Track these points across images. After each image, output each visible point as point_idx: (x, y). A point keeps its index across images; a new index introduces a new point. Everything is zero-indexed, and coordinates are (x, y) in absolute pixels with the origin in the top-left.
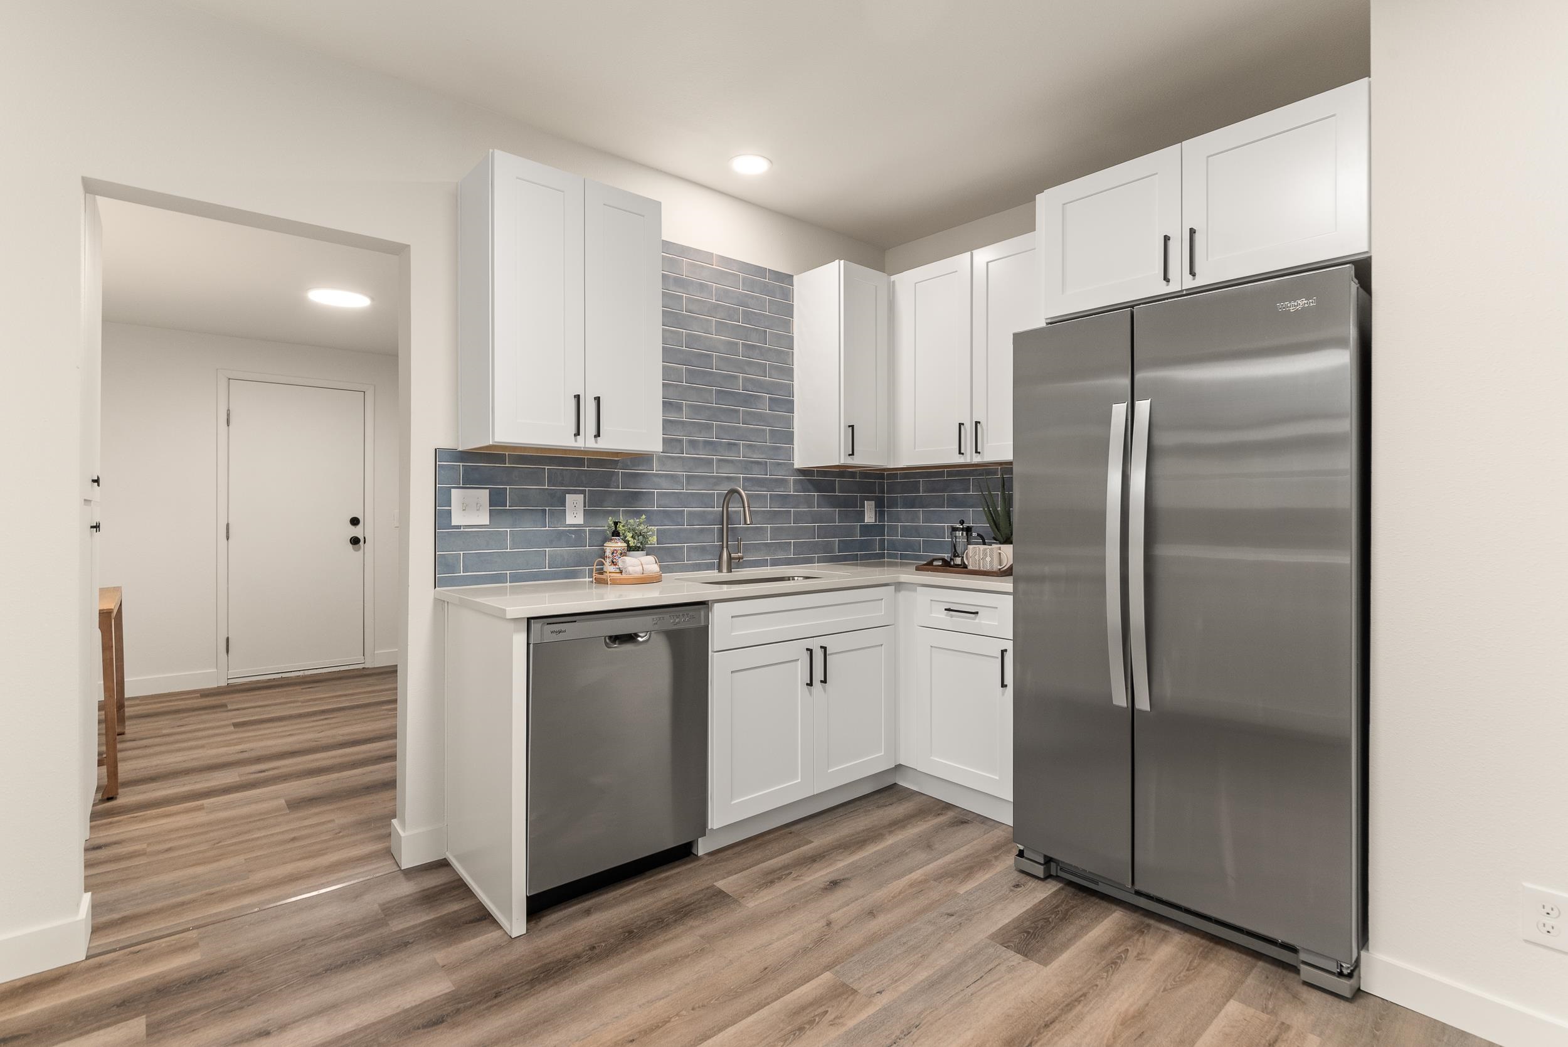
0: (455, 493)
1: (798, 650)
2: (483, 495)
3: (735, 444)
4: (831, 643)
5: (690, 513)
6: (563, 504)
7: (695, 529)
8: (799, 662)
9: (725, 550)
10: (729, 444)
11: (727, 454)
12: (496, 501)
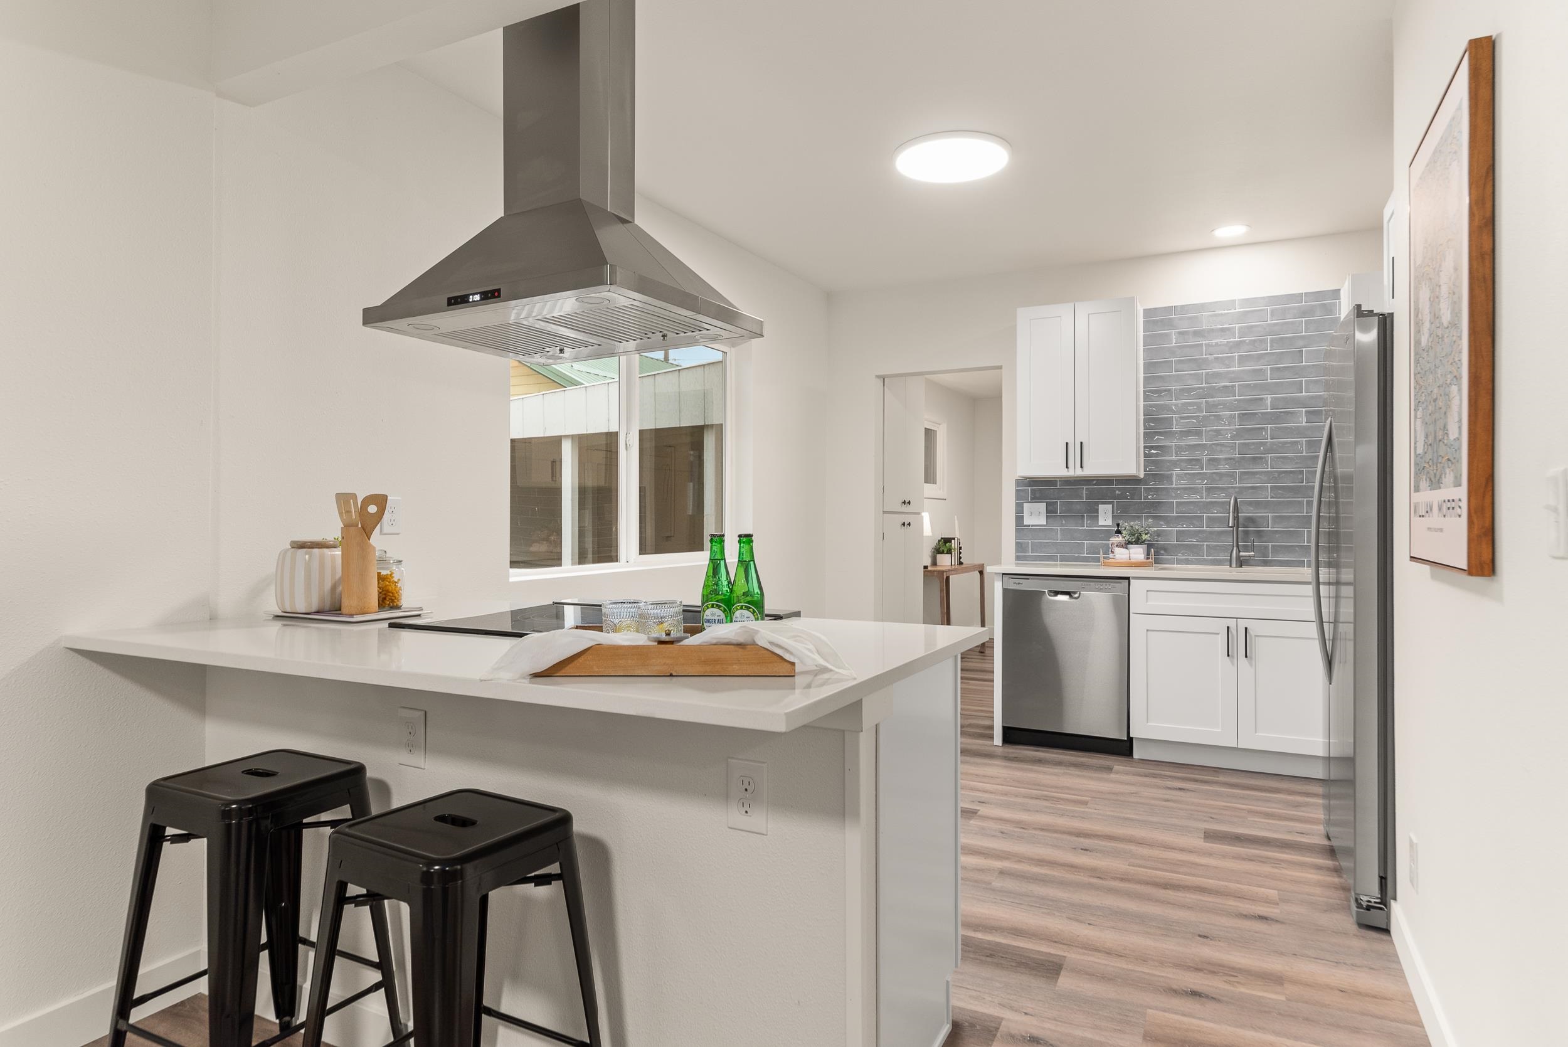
0: (1025, 505)
1: (1220, 626)
2: (1042, 507)
3: (1261, 458)
4: (1255, 627)
5: (1208, 517)
6: (1097, 511)
7: (1215, 531)
8: (1220, 635)
9: (1235, 548)
10: (1254, 458)
11: (1251, 466)
12: (1051, 510)
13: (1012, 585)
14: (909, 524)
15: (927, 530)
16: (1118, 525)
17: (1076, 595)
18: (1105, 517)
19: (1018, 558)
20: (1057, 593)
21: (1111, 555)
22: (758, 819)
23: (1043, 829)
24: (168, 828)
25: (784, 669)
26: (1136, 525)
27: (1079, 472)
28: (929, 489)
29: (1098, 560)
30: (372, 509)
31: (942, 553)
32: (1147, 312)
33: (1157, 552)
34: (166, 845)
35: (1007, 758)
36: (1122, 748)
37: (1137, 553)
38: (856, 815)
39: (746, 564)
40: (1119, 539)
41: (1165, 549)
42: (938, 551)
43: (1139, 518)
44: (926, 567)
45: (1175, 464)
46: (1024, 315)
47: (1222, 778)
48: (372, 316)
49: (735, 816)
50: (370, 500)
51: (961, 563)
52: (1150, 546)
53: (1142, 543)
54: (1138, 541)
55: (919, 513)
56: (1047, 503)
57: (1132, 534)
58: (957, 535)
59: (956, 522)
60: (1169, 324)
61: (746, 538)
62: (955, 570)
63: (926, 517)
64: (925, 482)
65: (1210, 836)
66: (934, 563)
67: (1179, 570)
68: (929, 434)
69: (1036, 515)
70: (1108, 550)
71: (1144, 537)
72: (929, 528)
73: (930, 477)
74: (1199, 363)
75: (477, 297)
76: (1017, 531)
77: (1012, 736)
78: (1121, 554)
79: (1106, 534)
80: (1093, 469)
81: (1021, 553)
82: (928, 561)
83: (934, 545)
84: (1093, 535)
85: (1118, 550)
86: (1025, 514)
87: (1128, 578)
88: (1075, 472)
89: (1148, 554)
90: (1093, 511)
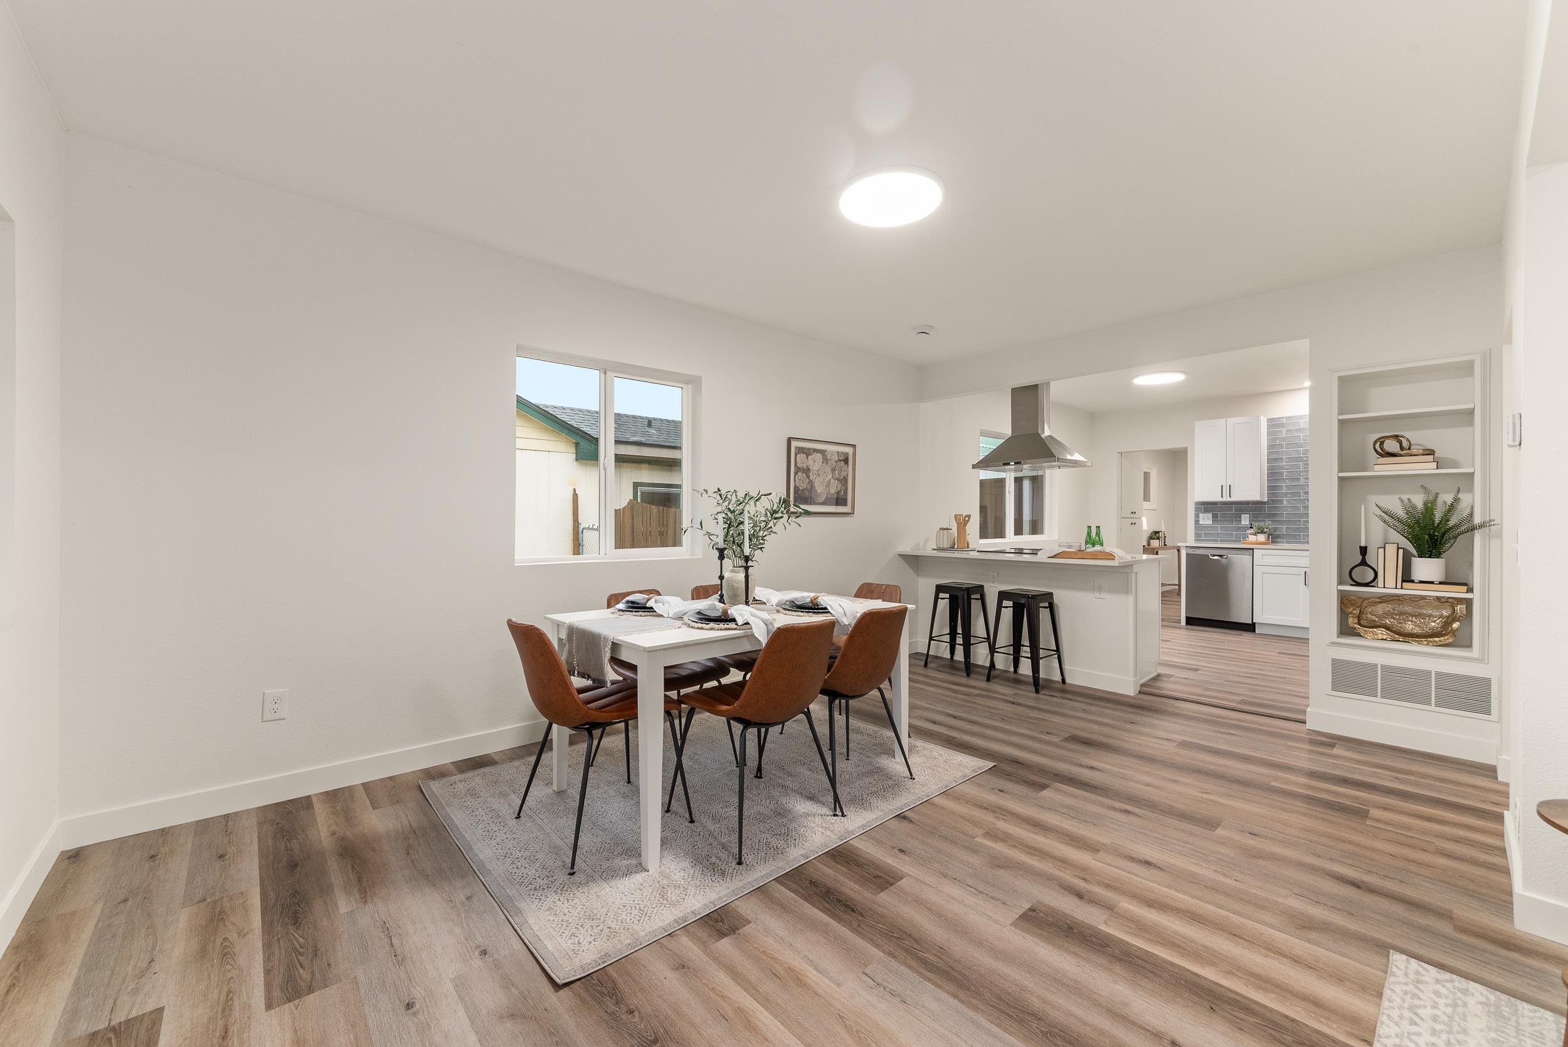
13: (1191, 551)
14: (1135, 524)
15: (1145, 526)
16: (1251, 524)
17: (1225, 557)
18: (1245, 520)
19: (1196, 540)
20: (1214, 556)
21: (1247, 539)
22: (1103, 595)
23: (1200, 646)
24: (940, 594)
25: (1113, 557)
26: (1262, 524)
27: (1229, 499)
28: (1146, 505)
29: (1240, 541)
30: (967, 519)
31: (1154, 539)
32: (1269, 420)
33: (1274, 538)
34: (939, 600)
35: (1187, 629)
36: (1250, 628)
37: (1262, 538)
38: (1131, 592)
39: (1098, 534)
40: (1252, 531)
41: (1278, 536)
42: (1151, 538)
43: (1265, 521)
44: (1144, 546)
45: (1285, 494)
46: (1199, 425)
47: (1300, 641)
48: (974, 467)
49: (1097, 595)
50: (966, 516)
51: (1165, 545)
52: (1269, 535)
53: (1265, 533)
54: (1262, 532)
55: (1140, 518)
56: (1213, 514)
57: (1258, 529)
58: (1163, 530)
59: (1163, 523)
60: (1282, 425)
61: (1098, 527)
62: (1162, 548)
63: (1144, 519)
64: (1144, 501)
65: (1279, 653)
66: (1149, 544)
67: (1286, 546)
68: (1147, 476)
69: (1206, 519)
70: (1246, 537)
71: (1265, 530)
72: (1146, 525)
73: (1147, 498)
74: (1298, 445)
75: (1013, 463)
76: (1195, 527)
77: (1190, 621)
78: (1252, 538)
79: (1245, 528)
80: (1237, 497)
81: (1198, 537)
82: (1145, 544)
83: (1148, 534)
84: (1238, 529)
85: (1250, 536)
86: (1200, 519)
87: (1253, 549)
88: (1226, 499)
89: (1268, 538)
90: (1238, 518)
